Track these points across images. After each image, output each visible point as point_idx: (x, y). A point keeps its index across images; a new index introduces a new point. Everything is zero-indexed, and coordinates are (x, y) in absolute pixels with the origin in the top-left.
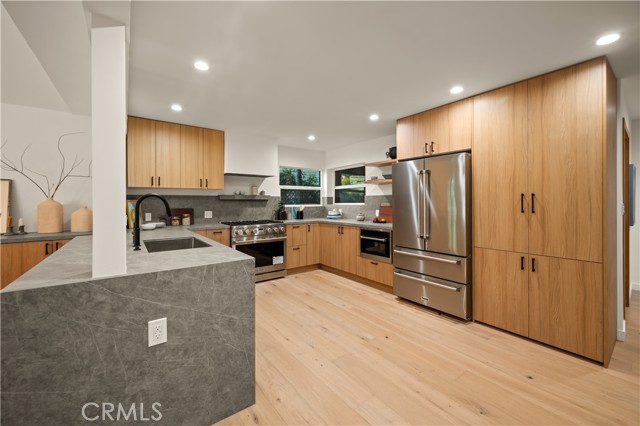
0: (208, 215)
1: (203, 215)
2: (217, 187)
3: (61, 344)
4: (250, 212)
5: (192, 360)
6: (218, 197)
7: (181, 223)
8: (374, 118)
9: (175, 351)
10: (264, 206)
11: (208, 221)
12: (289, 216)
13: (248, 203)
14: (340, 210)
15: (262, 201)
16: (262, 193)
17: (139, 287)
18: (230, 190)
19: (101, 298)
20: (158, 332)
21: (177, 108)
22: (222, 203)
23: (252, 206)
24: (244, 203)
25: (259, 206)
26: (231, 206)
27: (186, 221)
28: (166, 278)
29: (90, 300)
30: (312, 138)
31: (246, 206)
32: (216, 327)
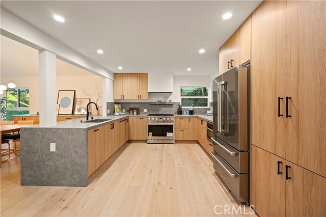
0: (145, 110)
1: (143, 111)
2: (145, 99)
3: (31, 144)
4: (164, 110)
5: (63, 160)
6: (148, 103)
7: (133, 114)
8: (202, 51)
9: (58, 155)
10: (172, 107)
11: (145, 113)
12: (185, 112)
13: (163, 106)
15: (170, 105)
16: (170, 101)
17: (48, 132)
18: (155, 100)
19: (39, 133)
20: (53, 147)
21: (120, 68)
22: (151, 106)
23: (165, 107)
24: (161, 106)
25: (168, 107)
26: (155, 107)
27: (135, 113)
28: (55, 130)
29: (37, 133)
30: (189, 69)
32: (71, 151)
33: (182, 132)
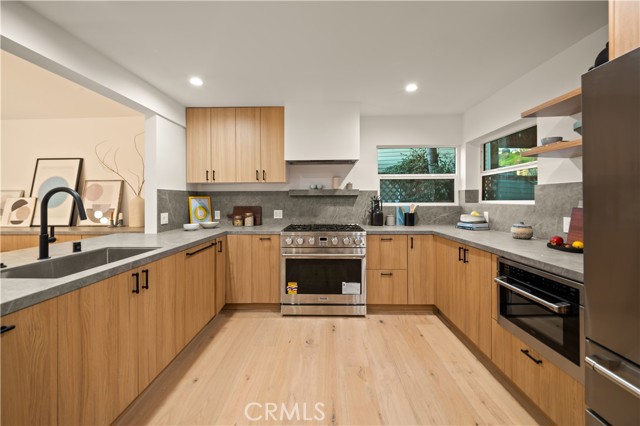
0: (278, 214)
1: (272, 215)
4: (331, 212)
7: (243, 224)
10: (352, 205)
11: (278, 222)
12: (391, 220)
13: (328, 200)
14: (486, 214)
15: (350, 198)
16: (348, 185)
18: (305, 183)
22: (295, 200)
23: (334, 205)
24: (322, 201)
25: (344, 205)
26: (305, 204)
27: (249, 221)
30: (411, 88)
31: (326, 204)
33: (387, 278)
